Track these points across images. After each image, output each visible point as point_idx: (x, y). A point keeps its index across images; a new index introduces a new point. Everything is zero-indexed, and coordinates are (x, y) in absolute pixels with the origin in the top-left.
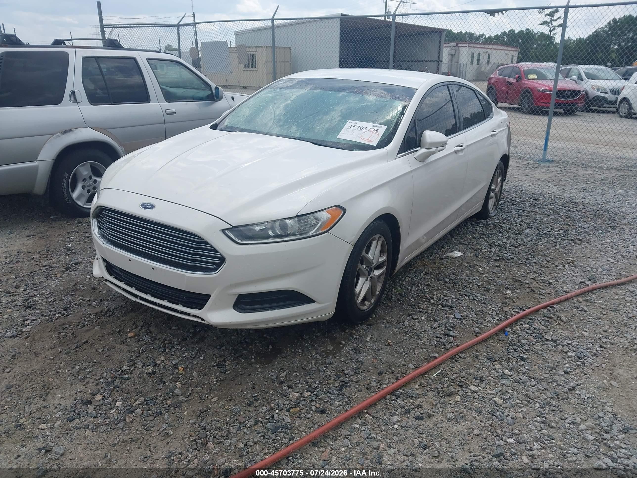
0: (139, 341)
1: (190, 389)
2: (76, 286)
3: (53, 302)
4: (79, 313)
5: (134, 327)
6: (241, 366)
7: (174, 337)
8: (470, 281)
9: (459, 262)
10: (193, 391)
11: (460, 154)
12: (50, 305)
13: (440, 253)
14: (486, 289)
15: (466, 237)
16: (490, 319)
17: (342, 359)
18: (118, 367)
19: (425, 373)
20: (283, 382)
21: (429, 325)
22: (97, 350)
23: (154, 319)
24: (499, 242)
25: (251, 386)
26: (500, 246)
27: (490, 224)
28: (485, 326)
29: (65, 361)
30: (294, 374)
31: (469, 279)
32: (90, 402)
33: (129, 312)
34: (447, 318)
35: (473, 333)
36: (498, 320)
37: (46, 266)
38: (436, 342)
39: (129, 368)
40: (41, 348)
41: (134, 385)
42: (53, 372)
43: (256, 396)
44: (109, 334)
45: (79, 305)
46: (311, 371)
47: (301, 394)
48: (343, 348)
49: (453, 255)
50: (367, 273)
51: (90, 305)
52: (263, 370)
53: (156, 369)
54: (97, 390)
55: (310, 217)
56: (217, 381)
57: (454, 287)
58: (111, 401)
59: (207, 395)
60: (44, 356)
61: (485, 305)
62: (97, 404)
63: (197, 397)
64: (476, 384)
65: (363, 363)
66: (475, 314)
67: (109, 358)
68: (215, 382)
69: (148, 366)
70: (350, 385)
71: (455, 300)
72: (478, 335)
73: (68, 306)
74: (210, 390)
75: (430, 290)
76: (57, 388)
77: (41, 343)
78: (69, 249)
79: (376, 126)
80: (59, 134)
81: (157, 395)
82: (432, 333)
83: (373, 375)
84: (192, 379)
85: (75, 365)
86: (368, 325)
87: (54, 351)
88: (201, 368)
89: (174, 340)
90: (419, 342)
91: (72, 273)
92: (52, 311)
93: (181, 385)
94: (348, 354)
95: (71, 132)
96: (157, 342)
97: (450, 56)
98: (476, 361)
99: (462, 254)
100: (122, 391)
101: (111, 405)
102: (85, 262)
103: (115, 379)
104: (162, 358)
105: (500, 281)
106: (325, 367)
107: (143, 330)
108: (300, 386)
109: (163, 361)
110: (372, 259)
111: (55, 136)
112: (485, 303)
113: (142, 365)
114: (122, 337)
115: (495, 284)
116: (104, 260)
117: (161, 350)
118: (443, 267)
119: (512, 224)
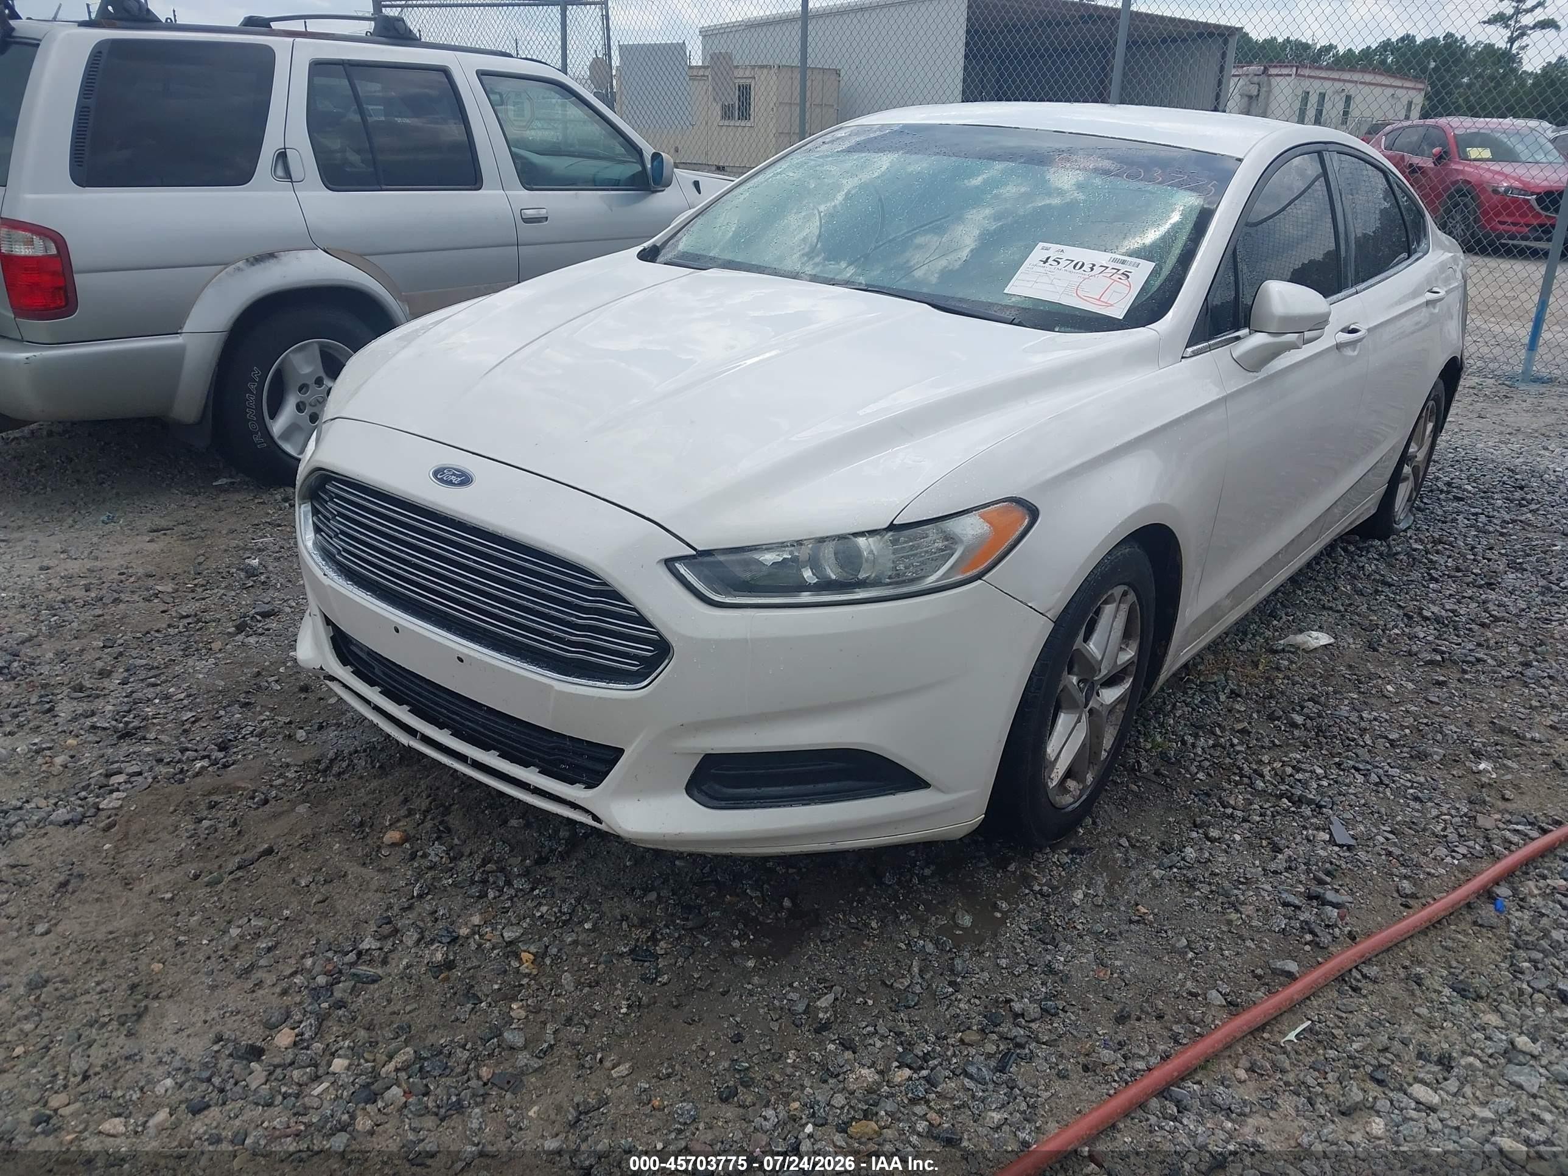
0: (413, 856)
1: (550, 1028)
2: (258, 680)
3: (194, 722)
4: (259, 761)
5: (403, 812)
6: (701, 960)
7: (511, 851)
8: (1363, 724)
9: (1324, 662)
10: (560, 1036)
11: (1349, 352)
12: (185, 731)
13: (1268, 633)
14: (1414, 753)
15: (1336, 588)
16: (1441, 851)
17: (1003, 962)
18: (347, 939)
19: (1262, 1028)
20: (824, 1027)
21: (1257, 863)
22: (294, 880)
23: (462, 791)
24: (1435, 609)
25: (731, 1033)
26: (1438, 620)
27: (1398, 553)
28: (1429, 874)
29: (204, 910)
30: (859, 1000)
31: (1362, 718)
32: (255, 1053)
33: (392, 767)
34: (1309, 841)
35: (1395, 895)
36: (1464, 856)
37: (188, 616)
38: (1285, 921)
39: (378, 945)
40: (142, 863)
41: (389, 1001)
42: (166, 940)
43: (747, 1069)
44: (336, 830)
45: (260, 735)
46: (910, 996)
47: (881, 1073)
48: (1002, 922)
49: (1305, 643)
50: (1081, 697)
51: (290, 736)
52: (764, 981)
53: (455, 954)
54: (283, 1011)
55: (931, 530)
56: (629, 1007)
57: (1320, 743)
58: (320, 1052)
59: (599, 1056)
60: (147, 888)
61: (1417, 806)
62: (277, 1061)
63: (570, 1057)
64: (1429, 1078)
65: (1065, 979)
66: (1391, 832)
67: (326, 908)
68: (624, 1010)
69: (432, 942)
70: (1032, 1052)
71: (1325, 783)
72: (1411, 902)
73: (231, 737)
74: (609, 1036)
75: (1249, 748)
76: (170, 996)
77: (144, 845)
78: (251, 573)
79: (1123, 262)
80: (240, 264)
81: (452, 1041)
82: (1268, 887)
83: (1099, 1024)
84: (558, 995)
85: (229, 922)
86: (1072, 851)
87: (178, 874)
88: (585, 960)
89: (512, 861)
90: (1234, 916)
91: (252, 640)
92: (187, 749)
93: (523, 1014)
94: (1017, 945)
95: (273, 261)
96: (464, 864)
97: (1246, 99)
98: (1418, 993)
99: (1332, 640)
100: (354, 1019)
101: (316, 1066)
102: (288, 610)
103: (333, 978)
104: (476, 920)
105: (1455, 729)
106: (951, 984)
107: (428, 825)
108: (879, 1044)
109: (476, 930)
110: (1100, 658)
111: (230, 269)
112: (1416, 799)
113: (416, 936)
114: (369, 841)
115: (1439, 737)
116: (328, 622)
117: (474, 891)
118: (1281, 676)
119: (1464, 556)
